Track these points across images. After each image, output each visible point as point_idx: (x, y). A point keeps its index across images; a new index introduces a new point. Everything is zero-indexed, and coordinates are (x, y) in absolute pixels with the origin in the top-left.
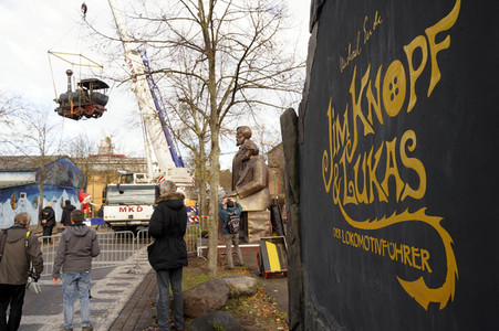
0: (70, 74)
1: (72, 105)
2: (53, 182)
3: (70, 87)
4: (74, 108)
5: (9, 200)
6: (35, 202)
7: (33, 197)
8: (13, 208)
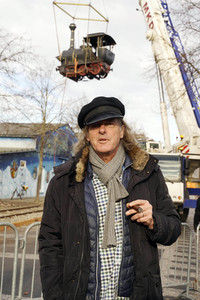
0: (73, 28)
1: (76, 63)
2: (53, 151)
3: (72, 43)
4: (78, 66)
5: (9, 168)
6: (35, 172)
7: (32, 166)
8: (13, 177)
